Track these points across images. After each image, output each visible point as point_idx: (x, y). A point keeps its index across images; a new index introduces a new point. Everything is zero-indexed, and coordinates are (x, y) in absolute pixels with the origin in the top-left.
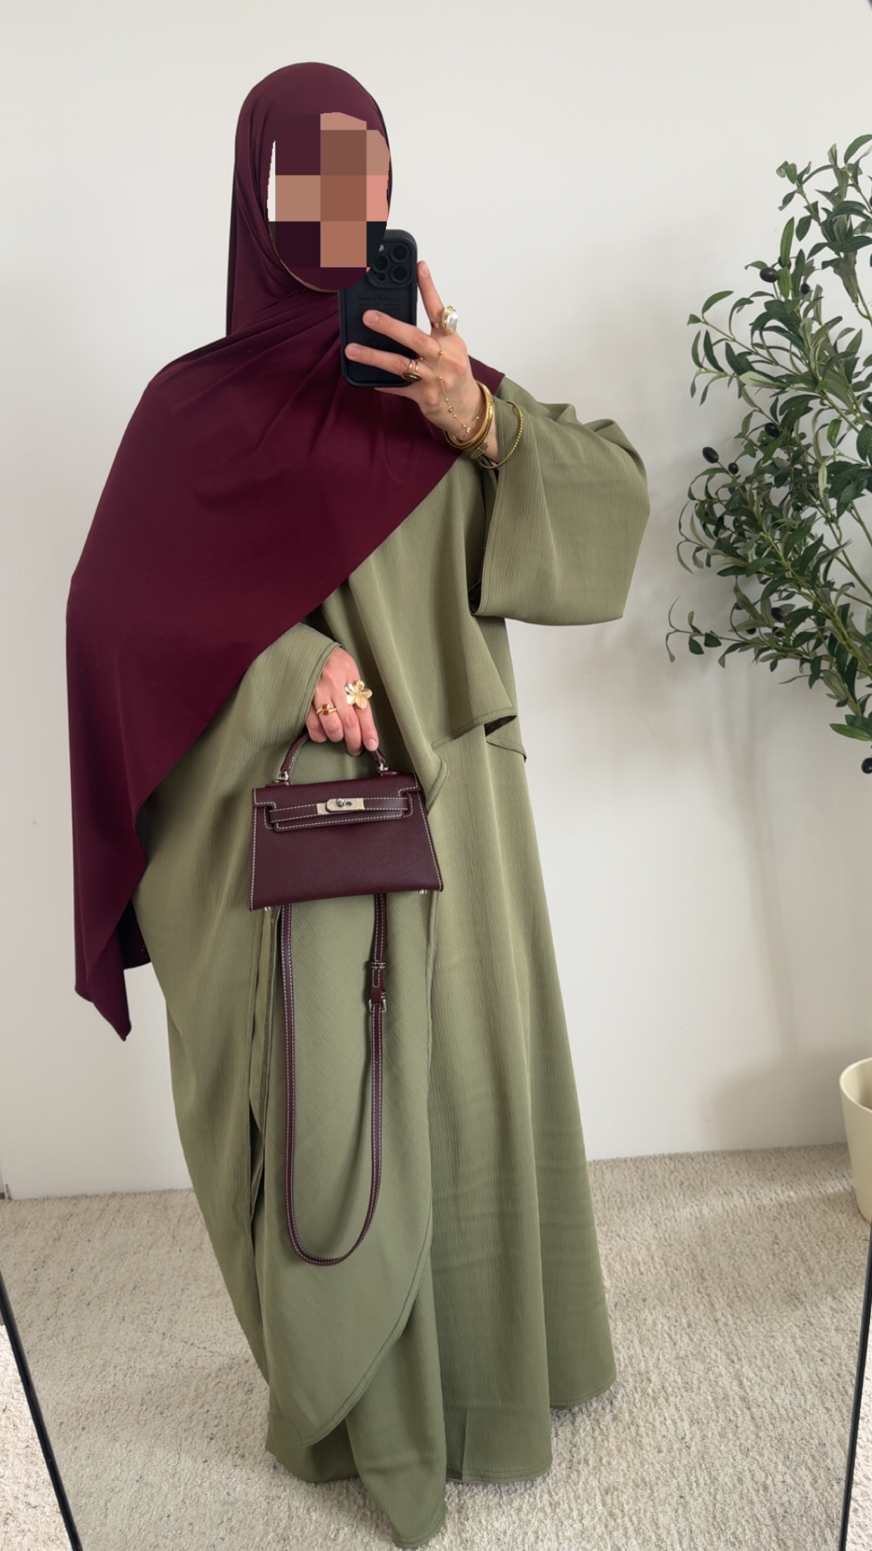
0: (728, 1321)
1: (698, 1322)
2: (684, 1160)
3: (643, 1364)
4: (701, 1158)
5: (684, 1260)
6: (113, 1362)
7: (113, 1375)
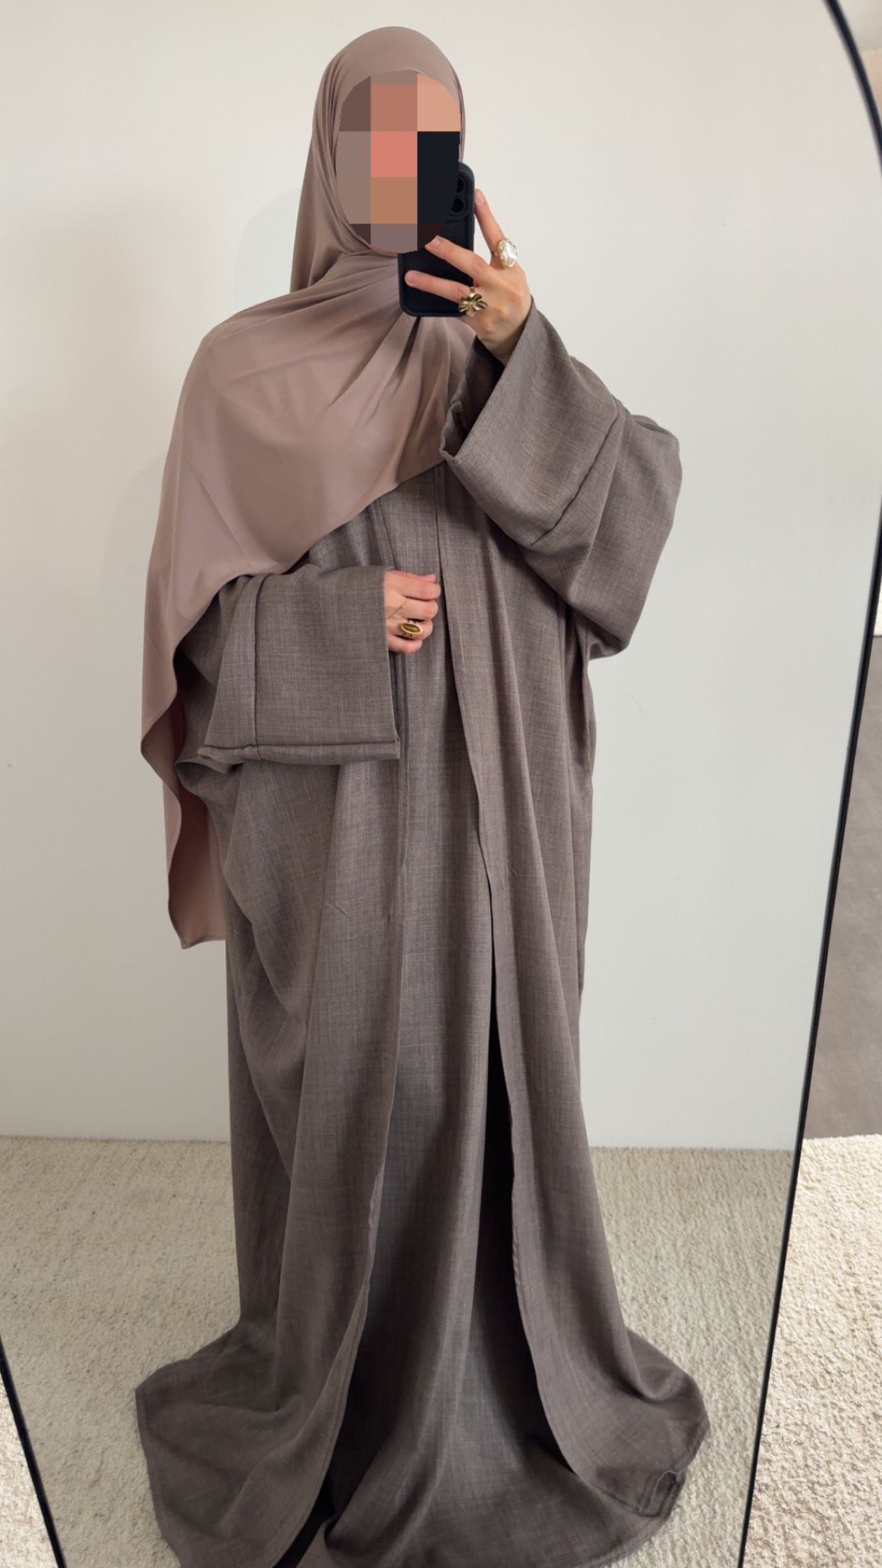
0: (750, 1329)
2: (720, 1156)
4: (740, 1155)
5: (710, 1260)
7: (120, 1322)
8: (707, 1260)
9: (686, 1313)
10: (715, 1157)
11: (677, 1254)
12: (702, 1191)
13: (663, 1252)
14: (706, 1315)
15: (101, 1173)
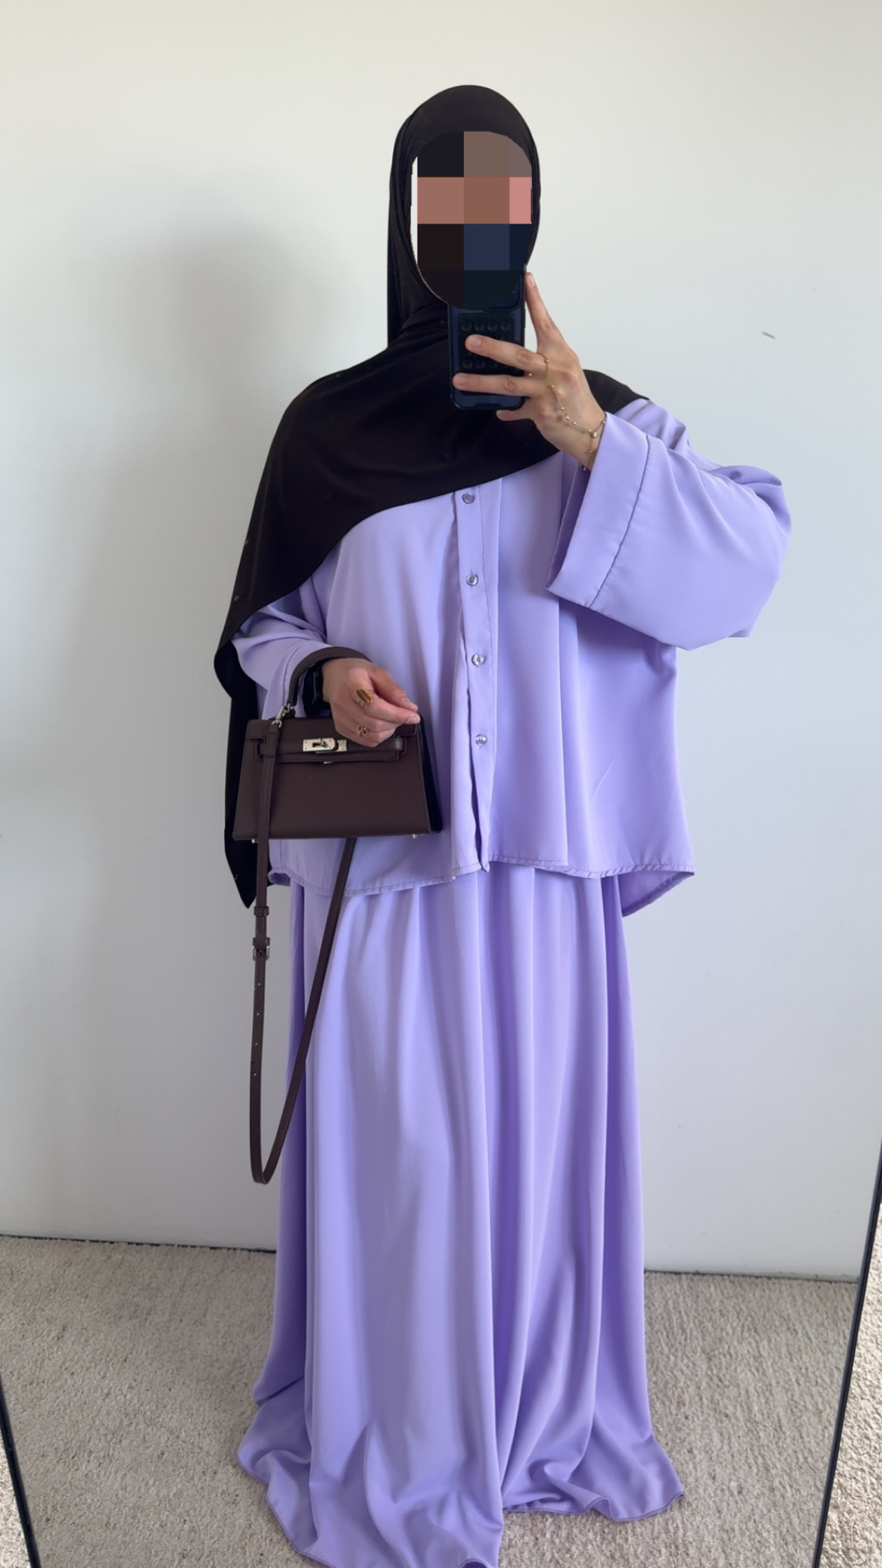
0: (786, 1491)
1: (751, 1488)
2: (745, 1286)
3: (681, 1530)
4: (766, 1285)
5: (738, 1407)
6: (91, 1444)
7: (85, 1463)
8: (735, 1407)
9: (714, 1470)
10: (738, 1285)
11: (701, 1399)
12: (726, 1325)
13: (686, 1397)
14: (737, 1473)
15: (71, 1282)
